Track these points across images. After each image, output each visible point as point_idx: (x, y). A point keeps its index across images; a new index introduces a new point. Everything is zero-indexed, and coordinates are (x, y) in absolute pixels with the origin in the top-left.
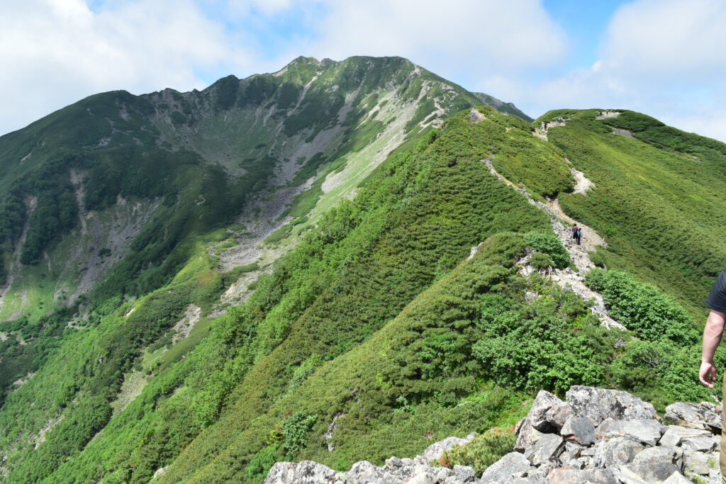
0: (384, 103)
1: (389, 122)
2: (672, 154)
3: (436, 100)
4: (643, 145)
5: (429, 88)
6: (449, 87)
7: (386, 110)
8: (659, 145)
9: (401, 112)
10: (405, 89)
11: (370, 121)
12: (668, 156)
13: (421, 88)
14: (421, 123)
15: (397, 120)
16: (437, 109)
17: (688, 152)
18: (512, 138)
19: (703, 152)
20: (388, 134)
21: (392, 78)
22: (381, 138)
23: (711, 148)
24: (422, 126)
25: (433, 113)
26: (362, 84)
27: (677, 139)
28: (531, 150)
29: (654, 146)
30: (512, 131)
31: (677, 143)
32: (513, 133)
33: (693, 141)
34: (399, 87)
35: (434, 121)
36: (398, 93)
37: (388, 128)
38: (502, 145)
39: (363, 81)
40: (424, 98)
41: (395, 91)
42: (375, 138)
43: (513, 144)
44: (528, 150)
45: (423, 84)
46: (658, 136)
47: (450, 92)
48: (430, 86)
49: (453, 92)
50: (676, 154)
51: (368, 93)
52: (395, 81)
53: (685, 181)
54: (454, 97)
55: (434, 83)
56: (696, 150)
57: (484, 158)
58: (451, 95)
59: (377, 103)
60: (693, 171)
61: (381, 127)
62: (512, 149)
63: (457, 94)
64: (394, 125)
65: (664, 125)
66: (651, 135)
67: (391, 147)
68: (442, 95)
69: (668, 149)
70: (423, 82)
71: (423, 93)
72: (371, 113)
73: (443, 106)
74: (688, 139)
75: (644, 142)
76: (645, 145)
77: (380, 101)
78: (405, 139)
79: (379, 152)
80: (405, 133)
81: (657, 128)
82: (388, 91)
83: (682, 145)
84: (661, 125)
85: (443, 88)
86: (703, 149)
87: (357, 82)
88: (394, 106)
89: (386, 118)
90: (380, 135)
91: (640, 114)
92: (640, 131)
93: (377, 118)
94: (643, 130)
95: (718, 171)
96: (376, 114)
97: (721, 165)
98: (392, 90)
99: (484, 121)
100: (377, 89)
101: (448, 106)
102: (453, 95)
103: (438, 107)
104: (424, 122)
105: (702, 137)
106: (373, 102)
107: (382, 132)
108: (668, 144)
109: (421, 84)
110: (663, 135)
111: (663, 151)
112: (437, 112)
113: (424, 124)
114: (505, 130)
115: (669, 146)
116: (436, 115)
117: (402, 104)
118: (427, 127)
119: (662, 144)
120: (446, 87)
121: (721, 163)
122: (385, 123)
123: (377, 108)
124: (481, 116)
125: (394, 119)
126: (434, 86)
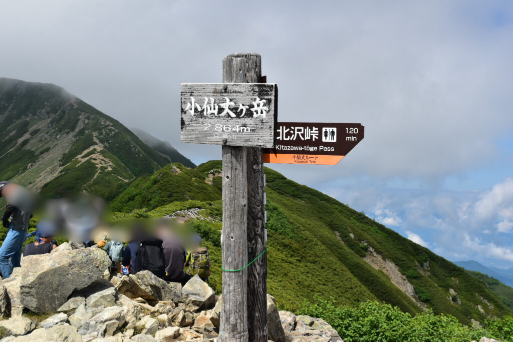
0: (36, 132)
1: (42, 153)
2: (288, 198)
3: (95, 134)
4: (270, 192)
5: (86, 121)
6: (108, 123)
7: (38, 138)
8: (281, 192)
9: (55, 143)
10: (60, 119)
11: (19, 149)
12: (286, 200)
13: (79, 120)
14: (79, 156)
15: (51, 152)
16: (95, 144)
17: (299, 198)
18: (196, 184)
19: (308, 198)
20: (40, 164)
21: (45, 106)
22: (32, 168)
23: (314, 196)
24: (80, 159)
25: (92, 148)
26: (9, 109)
27: (293, 189)
28: (206, 191)
29: (278, 192)
30: (195, 180)
31: (293, 191)
32: (196, 181)
33: (303, 190)
34: (53, 116)
35: (93, 156)
36: (52, 122)
37: (40, 159)
38: (192, 188)
39: (11, 106)
40: (82, 132)
41: (49, 120)
42: (25, 169)
43: (197, 187)
44: (205, 191)
45: (80, 117)
46: (281, 186)
47: (110, 127)
48: (88, 119)
49: (113, 128)
50: (291, 199)
51: (17, 119)
52: (48, 109)
53: (292, 215)
54: (113, 133)
55: (92, 117)
56: (304, 196)
57: (185, 194)
58: (111, 131)
59: (28, 131)
60: (299, 210)
61: (32, 157)
62: (197, 190)
63: (117, 131)
64: (47, 157)
65: (285, 179)
66: (277, 185)
67: (44, 178)
68: (101, 129)
69: (287, 195)
70: (80, 114)
71: (80, 126)
72: (20, 140)
73: (102, 141)
74: (300, 189)
75: (272, 189)
76: (273, 191)
77: (31, 129)
78: (61, 172)
79: (30, 183)
80: (61, 165)
81: (281, 180)
82: (40, 119)
83: (296, 193)
84: (284, 178)
85: (103, 123)
86: (309, 196)
87: (4, 105)
88: (46, 136)
89: (38, 149)
90: (32, 165)
91: (272, 170)
92: (271, 182)
93: (28, 147)
94: (272, 182)
95: (316, 211)
96: (25, 142)
97: (318, 207)
98: (45, 119)
99: (181, 174)
100: (27, 116)
101: (107, 141)
102: (113, 131)
103: (97, 141)
104: (82, 155)
105: (309, 188)
106: (23, 130)
107: (34, 162)
108: (288, 192)
109: (78, 116)
110: (285, 185)
111: (283, 197)
112: (96, 147)
113: (83, 157)
114: (192, 179)
115: (287, 193)
116: (95, 150)
117: (57, 135)
118: (86, 161)
119: (283, 191)
120: (105, 122)
121: (318, 206)
122: (37, 153)
123: (27, 136)
124: (178, 170)
125: (47, 150)
126: (92, 120)
